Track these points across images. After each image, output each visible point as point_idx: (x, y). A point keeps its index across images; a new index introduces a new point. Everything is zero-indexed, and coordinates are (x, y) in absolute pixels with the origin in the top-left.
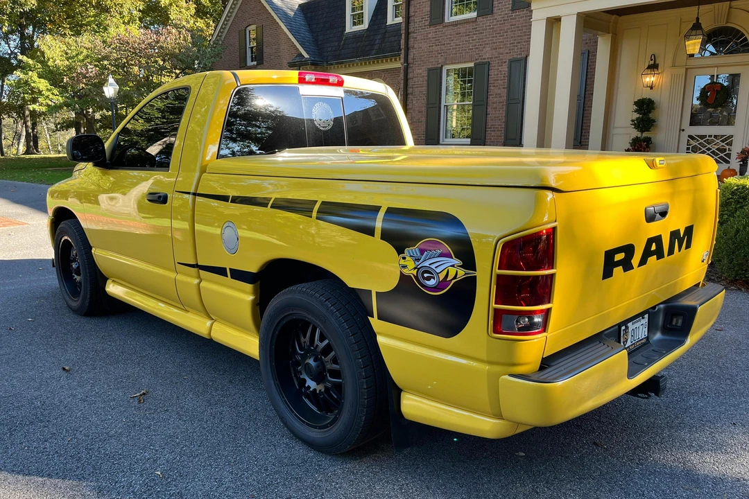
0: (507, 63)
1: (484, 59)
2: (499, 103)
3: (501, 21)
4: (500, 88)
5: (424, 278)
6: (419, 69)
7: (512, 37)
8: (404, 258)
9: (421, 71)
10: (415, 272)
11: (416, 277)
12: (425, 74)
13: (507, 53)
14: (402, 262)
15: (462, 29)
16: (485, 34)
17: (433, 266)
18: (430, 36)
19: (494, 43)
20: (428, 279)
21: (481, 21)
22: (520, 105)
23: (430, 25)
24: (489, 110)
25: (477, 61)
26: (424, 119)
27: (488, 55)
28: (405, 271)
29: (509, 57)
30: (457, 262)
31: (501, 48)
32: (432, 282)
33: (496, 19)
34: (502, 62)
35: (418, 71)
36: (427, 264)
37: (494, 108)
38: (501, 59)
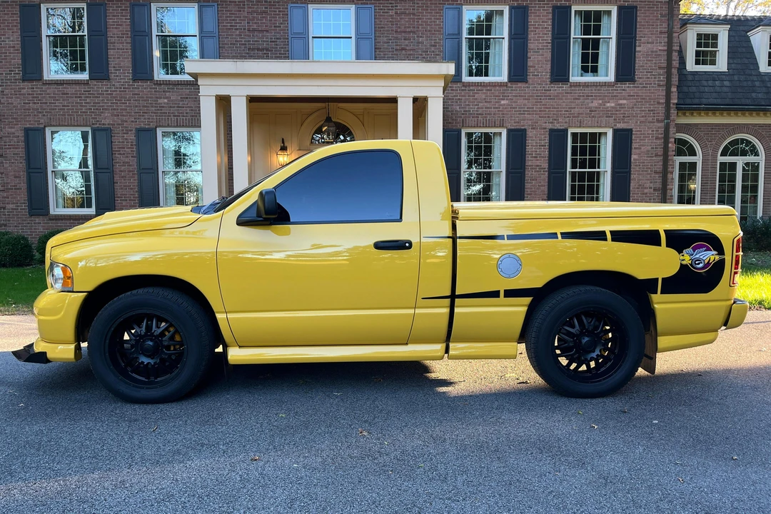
0: (134, 132)
1: (104, 124)
2: (130, 171)
3: (121, 88)
4: (127, 157)
5: (696, 264)
6: (11, 128)
7: (136, 106)
8: (683, 255)
9: (13, 130)
10: (690, 262)
11: (691, 265)
12: (21, 134)
13: (132, 121)
14: (682, 258)
15: (71, 90)
16: (101, 98)
17: (701, 257)
18: (24, 91)
19: (115, 109)
20: (699, 264)
21: (95, 85)
22: (156, 175)
23: (24, 80)
24: (117, 178)
25: (96, 126)
26: (24, 186)
27: (107, 121)
28: (684, 263)
29: (134, 126)
30: (715, 252)
31: (123, 115)
32: (701, 265)
33: (114, 85)
34: (126, 130)
35: (10, 130)
36: (697, 256)
37: (122, 177)
38: (126, 127)
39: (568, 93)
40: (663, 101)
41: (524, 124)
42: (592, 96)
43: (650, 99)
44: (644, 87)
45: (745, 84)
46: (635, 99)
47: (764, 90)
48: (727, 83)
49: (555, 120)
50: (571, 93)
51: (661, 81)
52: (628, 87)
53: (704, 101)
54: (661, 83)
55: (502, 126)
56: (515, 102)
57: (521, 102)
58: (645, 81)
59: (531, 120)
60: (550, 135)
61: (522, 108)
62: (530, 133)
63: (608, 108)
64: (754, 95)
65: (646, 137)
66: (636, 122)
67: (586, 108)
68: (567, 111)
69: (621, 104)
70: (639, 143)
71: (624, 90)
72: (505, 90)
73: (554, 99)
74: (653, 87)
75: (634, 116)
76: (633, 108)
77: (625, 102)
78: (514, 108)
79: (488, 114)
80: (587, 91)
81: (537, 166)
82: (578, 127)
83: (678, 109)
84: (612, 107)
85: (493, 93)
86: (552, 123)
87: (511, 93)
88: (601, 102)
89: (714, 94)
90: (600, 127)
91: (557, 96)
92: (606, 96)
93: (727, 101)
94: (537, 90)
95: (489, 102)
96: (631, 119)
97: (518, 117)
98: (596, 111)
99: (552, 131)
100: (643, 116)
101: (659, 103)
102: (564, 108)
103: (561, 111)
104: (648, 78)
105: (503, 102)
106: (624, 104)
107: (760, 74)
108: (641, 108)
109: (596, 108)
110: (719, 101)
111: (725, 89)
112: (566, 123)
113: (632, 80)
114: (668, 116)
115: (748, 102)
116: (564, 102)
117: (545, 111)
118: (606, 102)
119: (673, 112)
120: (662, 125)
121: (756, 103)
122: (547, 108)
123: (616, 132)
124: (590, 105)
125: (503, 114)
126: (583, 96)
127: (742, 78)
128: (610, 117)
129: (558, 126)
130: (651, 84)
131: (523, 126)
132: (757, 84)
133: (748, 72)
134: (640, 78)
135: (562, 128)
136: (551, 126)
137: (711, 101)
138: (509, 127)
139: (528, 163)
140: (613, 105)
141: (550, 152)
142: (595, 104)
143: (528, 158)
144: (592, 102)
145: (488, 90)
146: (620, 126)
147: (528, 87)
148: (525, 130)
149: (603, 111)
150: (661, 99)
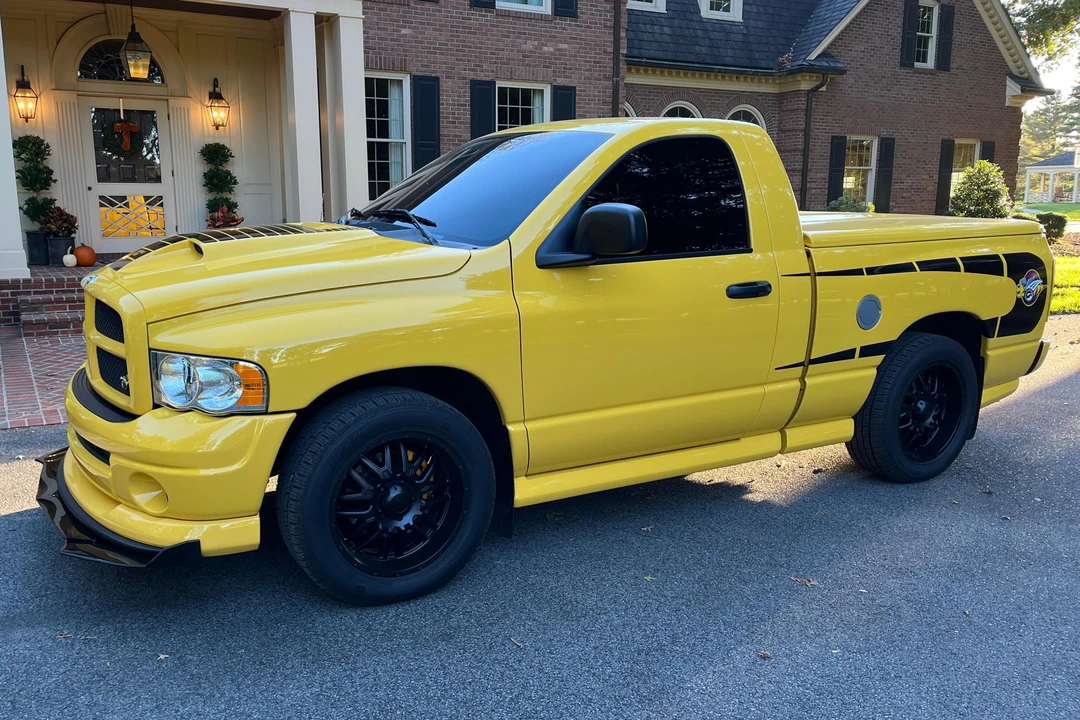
39: (494, 26)
40: (610, 50)
41: (435, 70)
42: (525, 34)
43: (595, 45)
44: (588, 27)
45: (687, 32)
46: (578, 43)
47: (707, 42)
48: (667, 30)
49: (478, 66)
50: (498, 26)
51: (608, 20)
52: (570, 25)
53: (644, 53)
54: (609, 24)
55: (403, 70)
56: (421, 33)
57: (429, 33)
58: (589, 18)
59: (445, 63)
60: (471, 88)
61: (432, 43)
62: (445, 84)
63: (545, 53)
64: (697, 48)
65: (592, 100)
66: (580, 78)
67: (518, 52)
68: (494, 54)
69: (561, 50)
70: (583, 108)
71: (564, 29)
72: (405, 12)
73: (475, 33)
74: (598, 28)
75: (577, 69)
76: (575, 56)
77: (565, 46)
78: (421, 42)
79: (383, 49)
80: (519, 25)
81: (456, 136)
82: (508, 79)
83: (629, 63)
84: (551, 53)
85: (389, 15)
86: (473, 70)
87: (415, 18)
88: (536, 43)
89: (654, 44)
90: (536, 81)
91: (479, 29)
92: (542, 36)
93: (670, 55)
94: (451, 17)
95: (385, 29)
96: (573, 73)
97: (427, 57)
98: (530, 57)
99: (474, 83)
100: (587, 70)
101: (605, 52)
102: (489, 48)
103: (486, 53)
104: (593, 14)
105: (404, 31)
106: (565, 50)
107: (701, 20)
108: (586, 57)
109: (531, 52)
110: (661, 54)
111: (667, 38)
112: (493, 71)
113: (574, 15)
114: (616, 73)
115: (693, 58)
116: (489, 39)
117: (464, 51)
118: (543, 44)
119: (623, 66)
120: (609, 83)
121: (700, 60)
122: (466, 46)
123: (556, 90)
124: (523, 47)
125: (405, 51)
126: (514, 33)
127: (684, 24)
128: (548, 67)
129: (481, 77)
130: (596, 23)
131: (434, 72)
132: (699, 33)
133: (688, 16)
134: (583, 13)
135: (487, 79)
136: (471, 75)
137: (653, 53)
138: (415, 73)
139: (443, 131)
140: (552, 49)
141: (472, 115)
142: (529, 46)
143: (443, 123)
144: (526, 43)
145: (380, 9)
146: (561, 81)
147: (438, 11)
148: (437, 79)
149: (539, 57)
150: (609, 46)
